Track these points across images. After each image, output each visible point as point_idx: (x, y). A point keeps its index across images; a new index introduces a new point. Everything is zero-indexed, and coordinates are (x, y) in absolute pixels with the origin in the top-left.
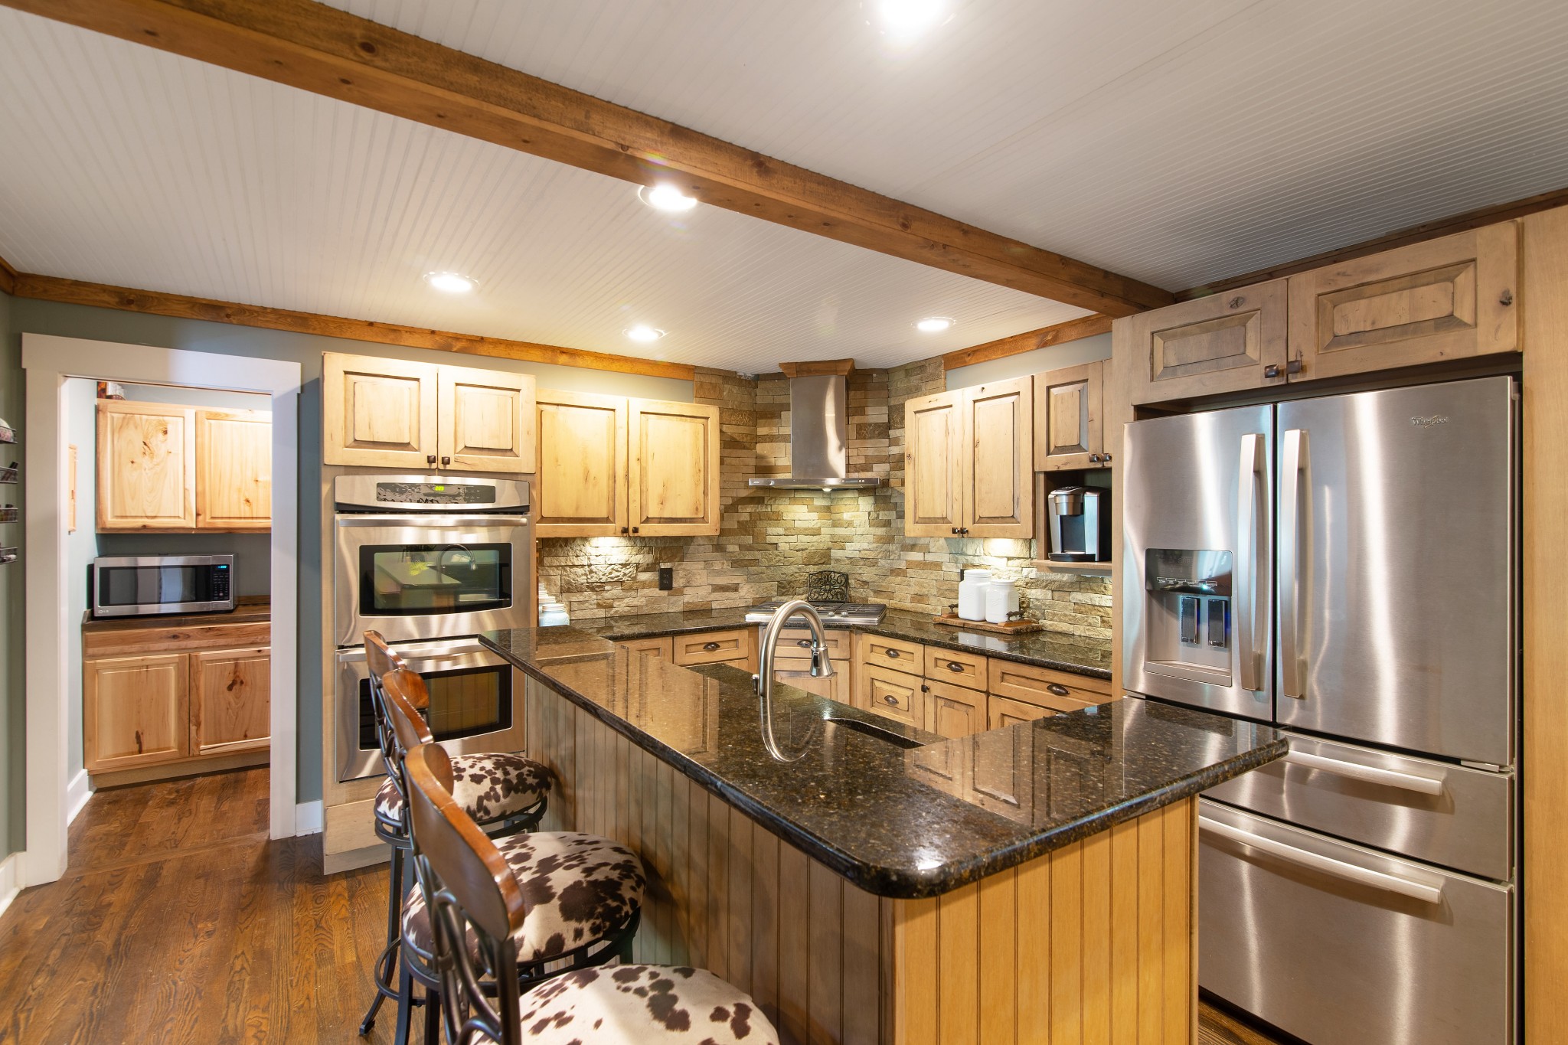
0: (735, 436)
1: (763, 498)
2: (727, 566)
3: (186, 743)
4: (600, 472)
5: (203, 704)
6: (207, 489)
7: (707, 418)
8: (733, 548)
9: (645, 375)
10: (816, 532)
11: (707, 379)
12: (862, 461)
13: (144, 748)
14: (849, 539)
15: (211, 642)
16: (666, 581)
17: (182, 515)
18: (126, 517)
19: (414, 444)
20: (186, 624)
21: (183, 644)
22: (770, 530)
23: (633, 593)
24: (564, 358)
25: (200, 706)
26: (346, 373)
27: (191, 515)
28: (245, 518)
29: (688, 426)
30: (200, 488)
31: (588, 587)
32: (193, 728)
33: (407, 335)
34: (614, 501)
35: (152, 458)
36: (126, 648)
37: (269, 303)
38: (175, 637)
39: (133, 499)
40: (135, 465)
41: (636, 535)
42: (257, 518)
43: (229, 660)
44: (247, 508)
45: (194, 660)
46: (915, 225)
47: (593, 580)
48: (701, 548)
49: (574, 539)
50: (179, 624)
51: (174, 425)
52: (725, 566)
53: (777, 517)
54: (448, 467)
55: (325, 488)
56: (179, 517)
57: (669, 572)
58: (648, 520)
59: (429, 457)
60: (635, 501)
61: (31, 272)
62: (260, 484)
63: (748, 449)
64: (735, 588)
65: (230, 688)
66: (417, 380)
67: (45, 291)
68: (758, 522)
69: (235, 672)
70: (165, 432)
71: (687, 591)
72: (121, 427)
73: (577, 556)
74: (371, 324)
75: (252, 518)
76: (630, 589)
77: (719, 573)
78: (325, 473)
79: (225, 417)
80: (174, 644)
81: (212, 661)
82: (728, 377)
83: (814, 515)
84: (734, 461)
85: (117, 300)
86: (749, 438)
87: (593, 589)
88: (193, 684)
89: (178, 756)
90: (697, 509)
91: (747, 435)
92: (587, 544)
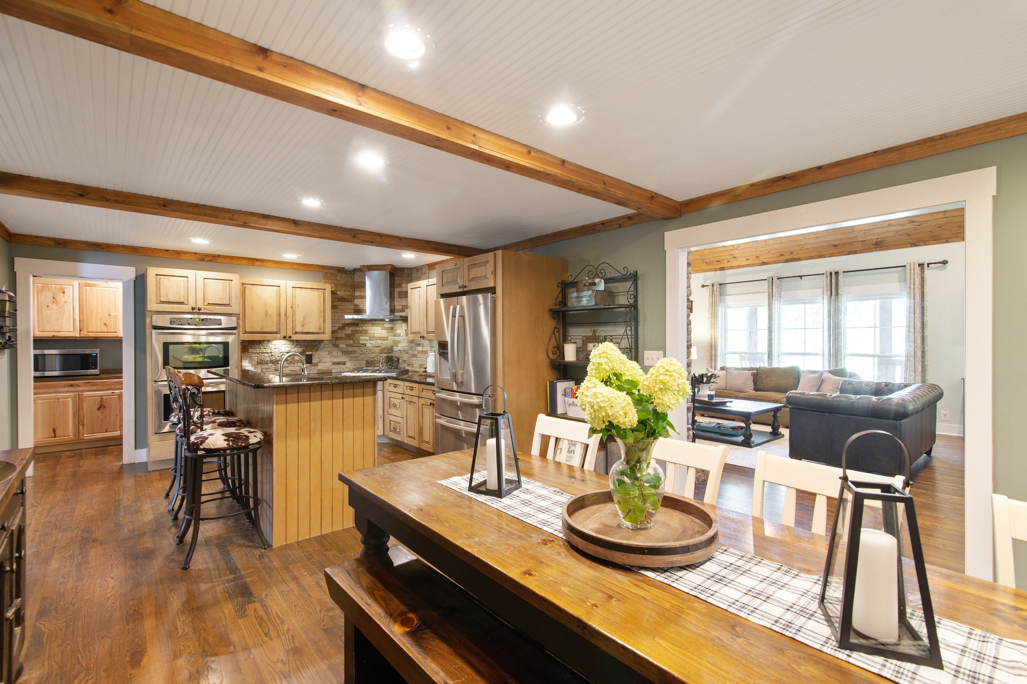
0: (344, 296)
1: (358, 324)
2: (340, 353)
3: (77, 433)
4: (273, 312)
5: (85, 416)
6: (85, 319)
7: (325, 289)
8: (343, 346)
9: (298, 269)
10: (386, 339)
11: (329, 271)
12: (401, 307)
13: (57, 435)
14: (399, 342)
15: (89, 388)
16: (309, 359)
17: (72, 331)
18: (45, 332)
19: (186, 302)
20: (77, 380)
21: (76, 389)
22: (361, 338)
23: (292, 365)
24: (258, 263)
25: (84, 417)
26: (156, 275)
27: (77, 330)
28: (104, 332)
29: (315, 293)
30: (81, 319)
31: (270, 362)
32: (81, 427)
33: (183, 255)
34: (280, 325)
35: (57, 304)
36: (48, 390)
37: (121, 243)
38: (72, 386)
39: (48, 323)
40: (49, 308)
41: (290, 339)
42: (110, 332)
43: (98, 396)
44: (105, 328)
45: (81, 397)
46: (359, 236)
47: (273, 359)
48: (326, 346)
49: (264, 341)
50: (73, 380)
51: (68, 289)
52: (339, 353)
53: (366, 332)
54: (201, 311)
55: (148, 320)
56: (71, 332)
57: (311, 356)
58: (296, 333)
59: (192, 308)
60: (290, 325)
61: (18, 233)
62: (111, 317)
63: (350, 302)
64: (344, 363)
65: (99, 409)
66: (187, 277)
67: (24, 240)
68: (356, 334)
69: (101, 402)
70: (64, 293)
71: (319, 364)
72: (42, 290)
73: (265, 349)
74: (167, 250)
75: (108, 332)
76: (291, 363)
77: (336, 357)
78: (148, 314)
79: (94, 285)
80: (71, 389)
81: (90, 397)
82: (341, 270)
83: (385, 331)
84: (343, 307)
85: (54, 243)
86: (351, 297)
87: (273, 363)
88: (80, 407)
89: (73, 439)
90: (320, 328)
91: (349, 296)
92: (270, 343)
